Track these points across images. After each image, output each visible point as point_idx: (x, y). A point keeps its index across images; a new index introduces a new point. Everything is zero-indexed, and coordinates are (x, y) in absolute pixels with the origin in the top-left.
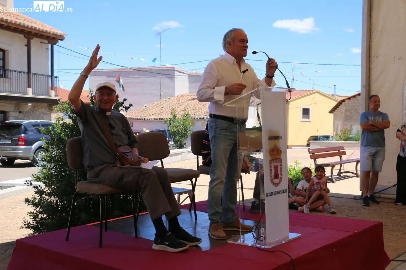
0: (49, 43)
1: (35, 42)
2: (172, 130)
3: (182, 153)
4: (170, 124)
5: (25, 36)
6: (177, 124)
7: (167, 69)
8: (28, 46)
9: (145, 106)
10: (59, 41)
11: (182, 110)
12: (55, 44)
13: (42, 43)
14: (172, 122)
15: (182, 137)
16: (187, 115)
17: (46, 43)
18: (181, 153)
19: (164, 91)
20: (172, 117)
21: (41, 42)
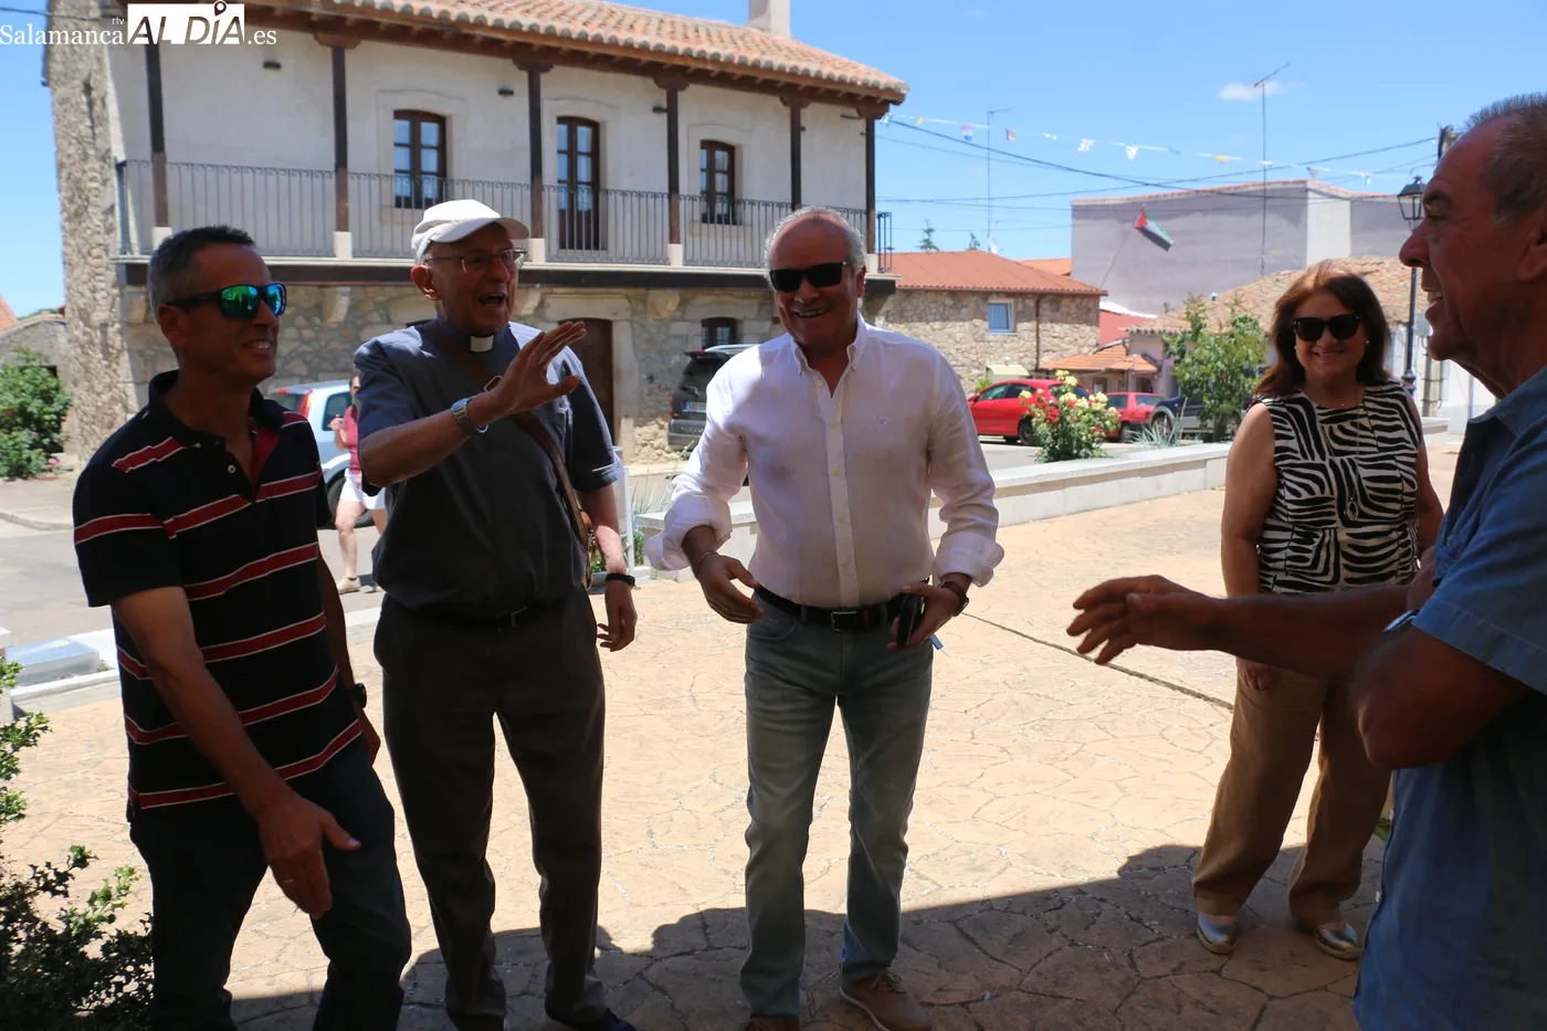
0: (861, 116)
1: (814, 115)
2: (1184, 375)
3: (1209, 463)
4: (1182, 353)
5: (782, 99)
6: (1207, 353)
7: (1286, 186)
8: (796, 131)
9: (1214, 299)
10: (891, 106)
11: (1227, 305)
12: (880, 116)
13: (845, 120)
14: (1189, 347)
15: (1221, 402)
16: (1244, 320)
17: (852, 118)
18: (1205, 461)
19: (1273, 252)
20: (1188, 326)
21: (843, 116)
